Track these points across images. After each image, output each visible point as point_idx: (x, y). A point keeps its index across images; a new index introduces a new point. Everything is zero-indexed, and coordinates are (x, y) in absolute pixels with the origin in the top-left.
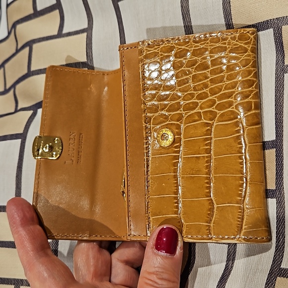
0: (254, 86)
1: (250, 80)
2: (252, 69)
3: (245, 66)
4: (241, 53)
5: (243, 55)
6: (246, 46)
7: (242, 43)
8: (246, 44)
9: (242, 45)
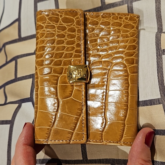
0: (136, 50)
1: (134, 45)
2: (136, 39)
3: (132, 37)
4: (130, 28)
5: (131, 30)
6: (133, 24)
9: (131, 23)
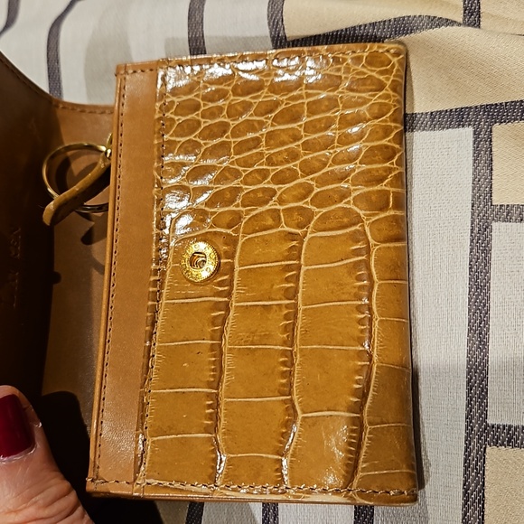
0: (394, 161)
1: (387, 147)
2: (393, 124)
3: (377, 118)
4: (371, 90)
5: (374, 95)
6: (381, 78)
7: (374, 71)
8: (381, 73)
9: (374, 74)
